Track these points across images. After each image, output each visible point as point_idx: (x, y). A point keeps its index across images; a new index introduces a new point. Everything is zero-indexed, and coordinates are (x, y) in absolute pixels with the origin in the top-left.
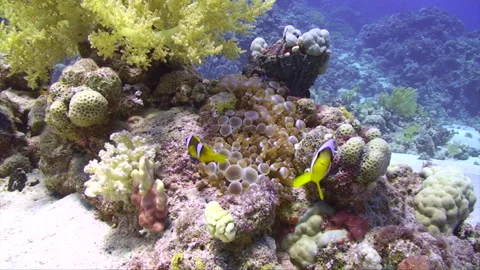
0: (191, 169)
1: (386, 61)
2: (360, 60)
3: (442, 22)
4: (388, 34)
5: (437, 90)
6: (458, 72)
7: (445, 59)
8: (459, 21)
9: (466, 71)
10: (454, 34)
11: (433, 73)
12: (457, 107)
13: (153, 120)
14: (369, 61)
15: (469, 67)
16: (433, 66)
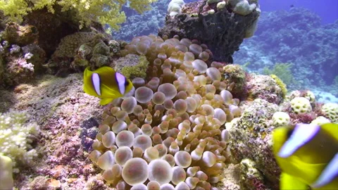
0: (83, 158)
1: (266, 44)
2: (248, 44)
3: (306, 18)
4: (267, 25)
5: (303, 66)
6: (318, 53)
7: (308, 44)
8: (318, 17)
9: (323, 53)
10: (315, 26)
11: (300, 54)
12: (318, 78)
13: (44, 90)
14: (254, 44)
15: (326, 49)
16: (300, 48)
